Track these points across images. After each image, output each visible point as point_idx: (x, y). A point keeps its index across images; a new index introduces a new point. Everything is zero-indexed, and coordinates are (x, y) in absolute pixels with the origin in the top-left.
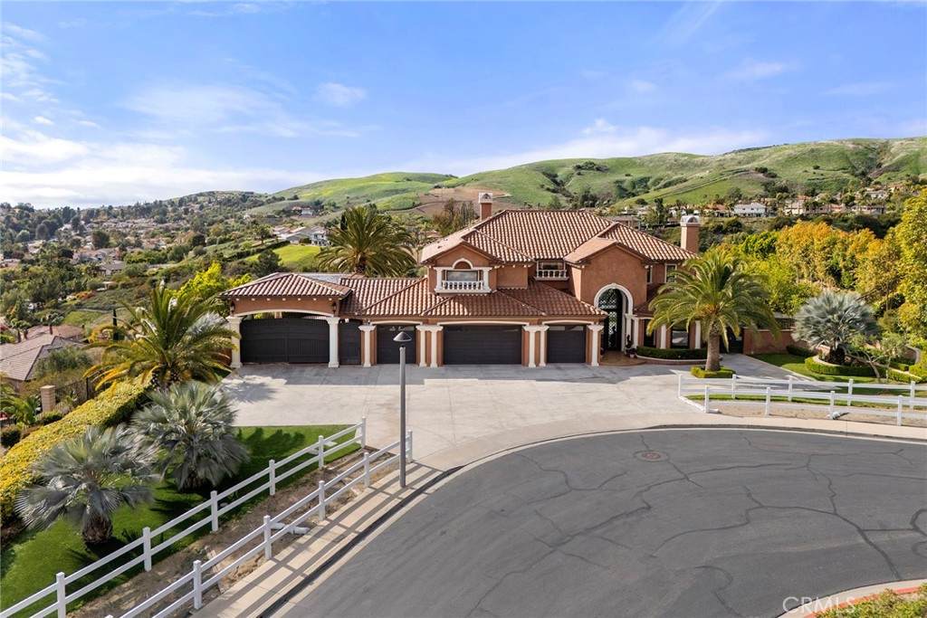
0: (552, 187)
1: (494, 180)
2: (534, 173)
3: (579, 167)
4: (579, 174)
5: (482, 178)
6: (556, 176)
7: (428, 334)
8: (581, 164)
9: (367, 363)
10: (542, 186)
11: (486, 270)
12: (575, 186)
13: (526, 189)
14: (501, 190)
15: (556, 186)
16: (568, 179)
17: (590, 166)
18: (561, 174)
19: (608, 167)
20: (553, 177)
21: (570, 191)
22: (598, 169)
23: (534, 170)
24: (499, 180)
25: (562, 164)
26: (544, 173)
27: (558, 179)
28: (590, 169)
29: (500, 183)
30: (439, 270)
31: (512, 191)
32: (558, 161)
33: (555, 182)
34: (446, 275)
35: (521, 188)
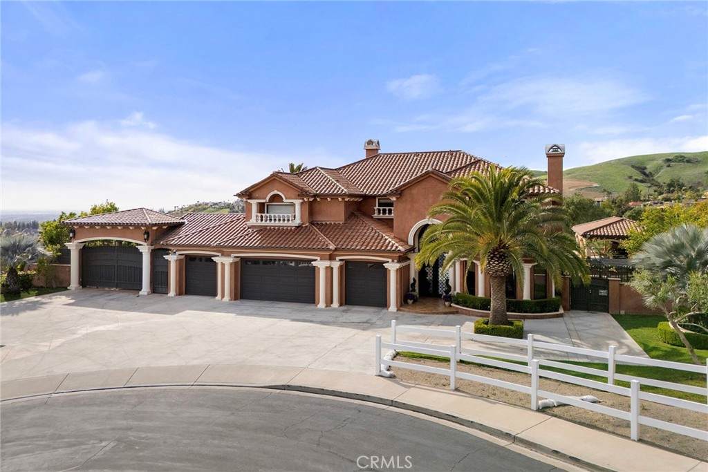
0: (641, 177)
1: (584, 173)
2: (623, 166)
3: (668, 160)
4: (669, 166)
5: (573, 173)
6: (645, 168)
7: (223, 265)
8: (670, 158)
9: (172, 293)
10: (630, 177)
11: (297, 202)
12: (664, 177)
13: (614, 180)
14: (590, 181)
15: (644, 177)
16: (657, 170)
17: (679, 159)
18: (650, 167)
19: (699, 159)
20: (642, 170)
21: (659, 181)
22: (688, 161)
23: (623, 164)
24: (589, 173)
25: (652, 158)
26: (633, 167)
27: (647, 172)
28: (680, 161)
29: (588, 175)
30: (254, 202)
31: (601, 182)
32: (647, 155)
33: (645, 174)
34: (262, 208)
35: (609, 179)
